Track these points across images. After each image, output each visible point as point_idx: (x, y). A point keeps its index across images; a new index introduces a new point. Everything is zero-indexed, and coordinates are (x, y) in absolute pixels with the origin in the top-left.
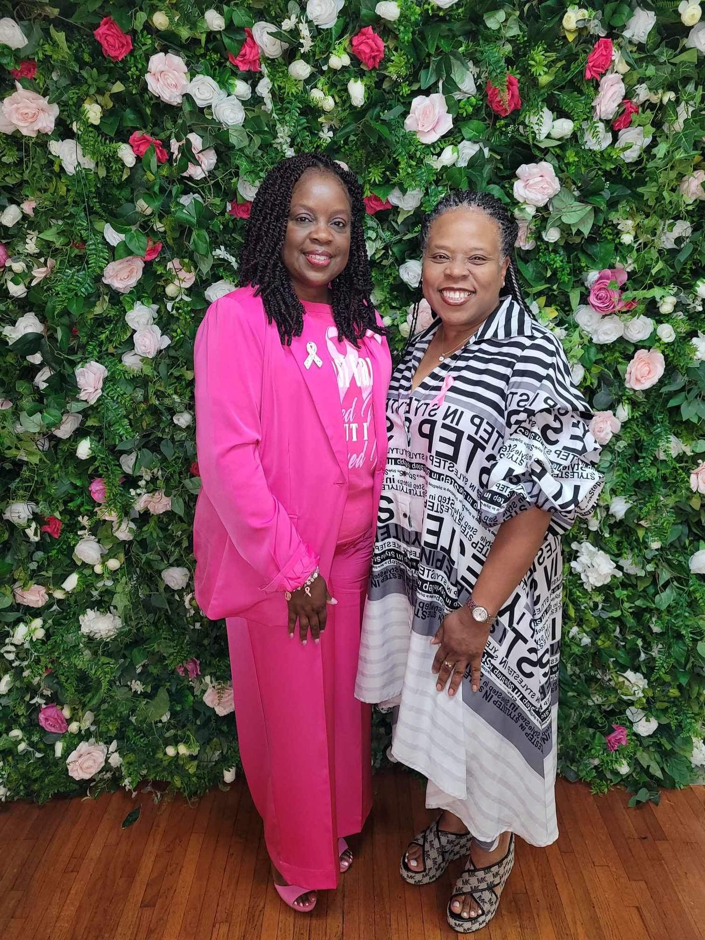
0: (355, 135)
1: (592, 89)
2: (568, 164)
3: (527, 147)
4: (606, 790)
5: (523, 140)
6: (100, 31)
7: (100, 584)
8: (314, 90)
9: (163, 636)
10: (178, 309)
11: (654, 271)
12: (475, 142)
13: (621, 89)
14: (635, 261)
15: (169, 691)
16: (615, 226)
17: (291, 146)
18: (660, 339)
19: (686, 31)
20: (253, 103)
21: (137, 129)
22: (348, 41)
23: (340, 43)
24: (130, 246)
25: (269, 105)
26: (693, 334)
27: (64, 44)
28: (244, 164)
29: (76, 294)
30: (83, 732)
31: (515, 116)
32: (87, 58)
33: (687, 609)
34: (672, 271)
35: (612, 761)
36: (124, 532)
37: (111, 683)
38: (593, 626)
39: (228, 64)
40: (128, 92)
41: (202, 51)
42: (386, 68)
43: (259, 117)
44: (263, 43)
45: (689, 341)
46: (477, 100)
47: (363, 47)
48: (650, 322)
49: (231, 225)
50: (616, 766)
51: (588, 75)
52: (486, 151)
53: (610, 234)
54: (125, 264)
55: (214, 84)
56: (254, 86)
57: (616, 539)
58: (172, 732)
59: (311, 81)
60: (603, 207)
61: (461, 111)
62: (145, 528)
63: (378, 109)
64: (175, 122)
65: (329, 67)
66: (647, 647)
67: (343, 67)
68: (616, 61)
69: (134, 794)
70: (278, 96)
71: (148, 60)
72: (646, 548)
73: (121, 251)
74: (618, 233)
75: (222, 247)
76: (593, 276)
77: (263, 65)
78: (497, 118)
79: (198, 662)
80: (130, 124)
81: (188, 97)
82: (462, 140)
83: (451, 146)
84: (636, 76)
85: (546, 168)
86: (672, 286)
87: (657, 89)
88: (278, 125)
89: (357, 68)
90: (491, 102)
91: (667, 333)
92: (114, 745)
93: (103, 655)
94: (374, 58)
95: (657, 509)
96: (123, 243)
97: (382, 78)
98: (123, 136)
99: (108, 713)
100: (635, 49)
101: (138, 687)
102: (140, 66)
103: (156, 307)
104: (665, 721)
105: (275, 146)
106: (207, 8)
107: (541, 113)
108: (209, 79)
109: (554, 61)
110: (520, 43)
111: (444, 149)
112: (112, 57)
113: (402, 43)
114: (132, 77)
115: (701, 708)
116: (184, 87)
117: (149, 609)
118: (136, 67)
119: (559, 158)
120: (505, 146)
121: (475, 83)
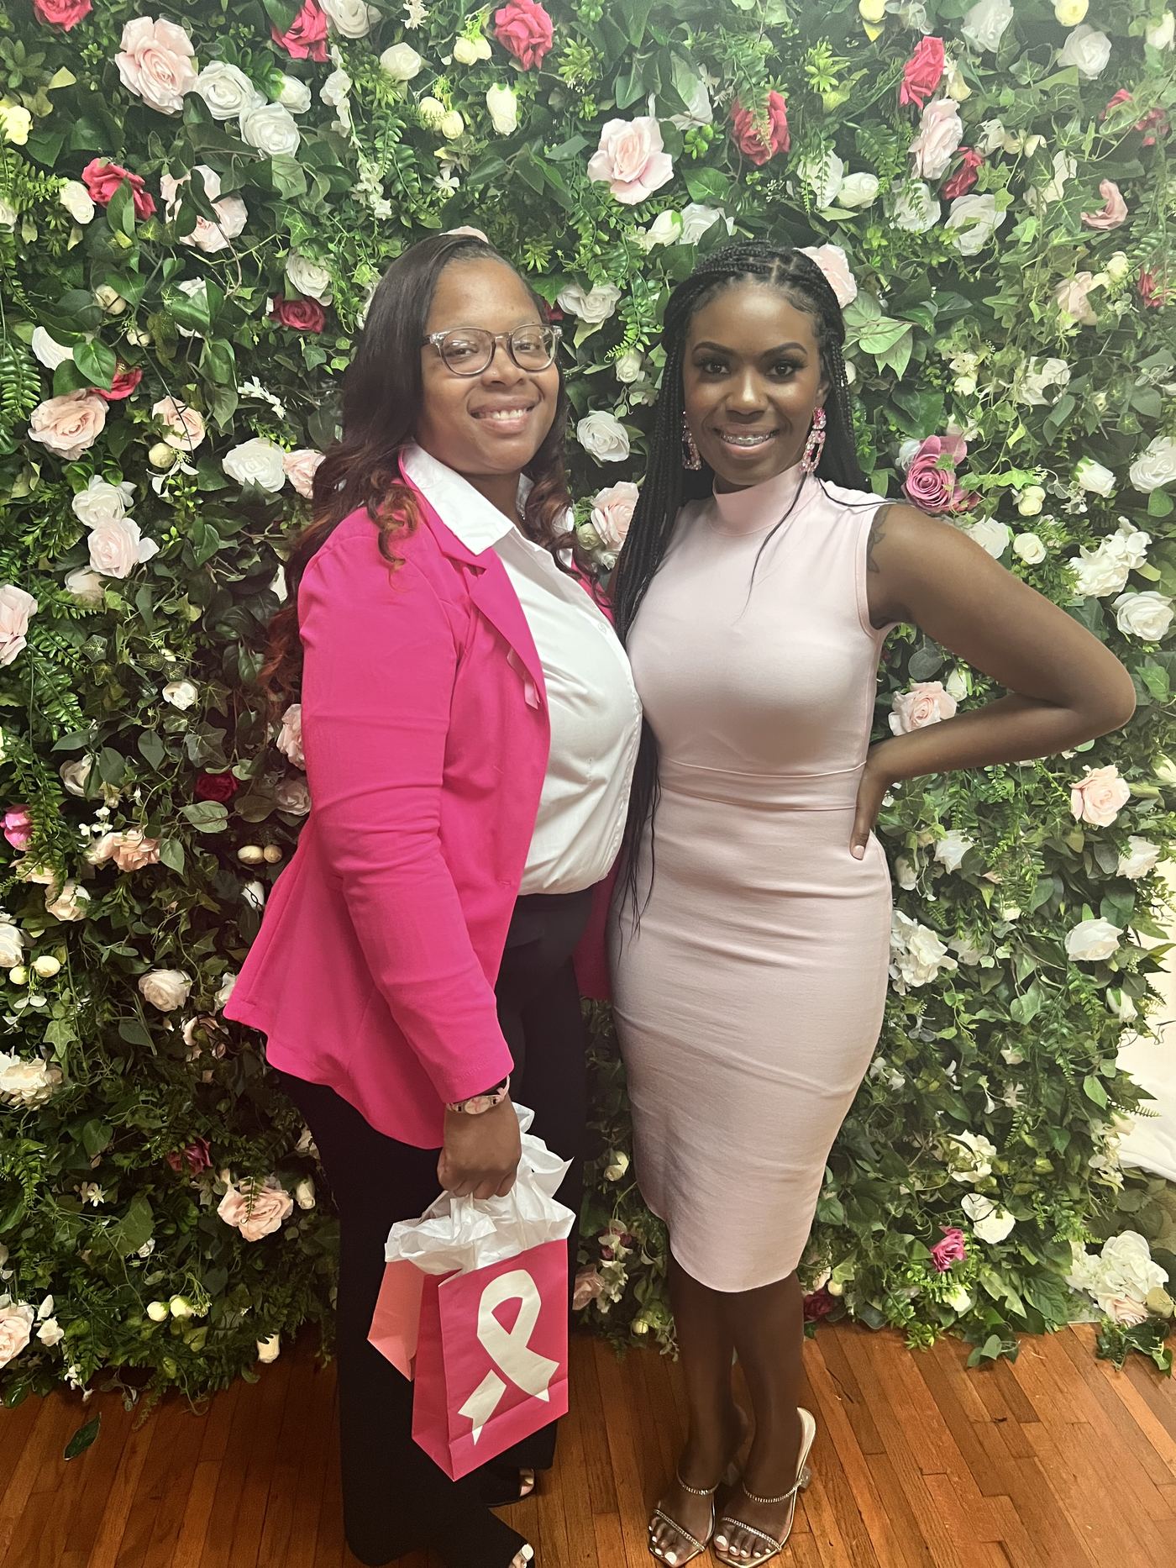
0: (498, 188)
1: (908, 125)
2: (869, 253)
3: (800, 218)
4: (932, 1340)
5: (792, 206)
7: (21, 1004)
8: (427, 101)
9: (142, 1098)
10: (172, 489)
11: (1011, 442)
12: (715, 207)
13: (956, 126)
14: (981, 423)
15: (152, 1200)
16: (945, 365)
17: (385, 197)
18: (1020, 559)
20: (316, 116)
21: (97, 155)
22: (488, 15)
23: (475, 17)
24: (82, 369)
25: (345, 121)
26: (1072, 551)
28: (298, 226)
31: (780, 165)
32: (5, 22)
33: (1064, 1022)
34: (1039, 442)
35: (940, 1289)
36: (68, 905)
37: (40, 1189)
38: (909, 1055)
39: (269, 44)
40: (81, 87)
41: (222, 20)
42: (556, 69)
43: (324, 143)
44: (334, 8)
45: (1067, 562)
46: (716, 132)
47: (515, 28)
48: (1004, 530)
49: (272, 338)
50: (947, 1298)
51: (904, 99)
52: (730, 222)
53: (937, 377)
54: (74, 404)
55: (244, 80)
56: (315, 88)
57: (946, 905)
58: (160, 1274)
59: (420, 82)
60: (929, 327)
61: (688, 148)
62: (107, 899)
63: (539, 142)
64: (167, 147)
65: (454, 60)
66: (997, 1090)
67: (480, 62)
68: (950, 78)
69: (87, 1394)
70: (361, 108)
71: (120, 30)
72: (995, 920)
73: (66, 379)
74: (950, 376)
75: (256, 380)
76: (909, 448)
77: (335, 49)
78: (749, 167)
79: (208, 1144)
80: (84, 147)
81: (194, 100)
82: (688, 203)
83: (671, 212)
84: (981, 107)
85: (834, 255)
86: (1038, 469)
87: (1017, 128)
88: (362, 160)
89: (503, 64)
90: (739, 138)
91: (1031, 548)
92: (47, 1305)
93: (26, 1136)
94: (535, 48)
95: (1013, 852)
96: (71, 366)
97: (550, 85)
98: (71, 167)
99: (36, 1246)
100: (978, 61)
101: (93, 1193)
102: (105, 42)
103: (130, 486)
104: (1025, 1217)
105: (355, 196)
107: (825, 159)
108: (234, 71)
109: (850, 70)
110: (788, 39)
111: (657, 215)
112: (51, 24)
113: (585, 25)
114: (91, 63)
115: (1083, 1191)
116: (186, 81)
117: (116, 1048)
118: (99, 45)
119: (855, 240)
120: (761, 218)
121: (712, 101)
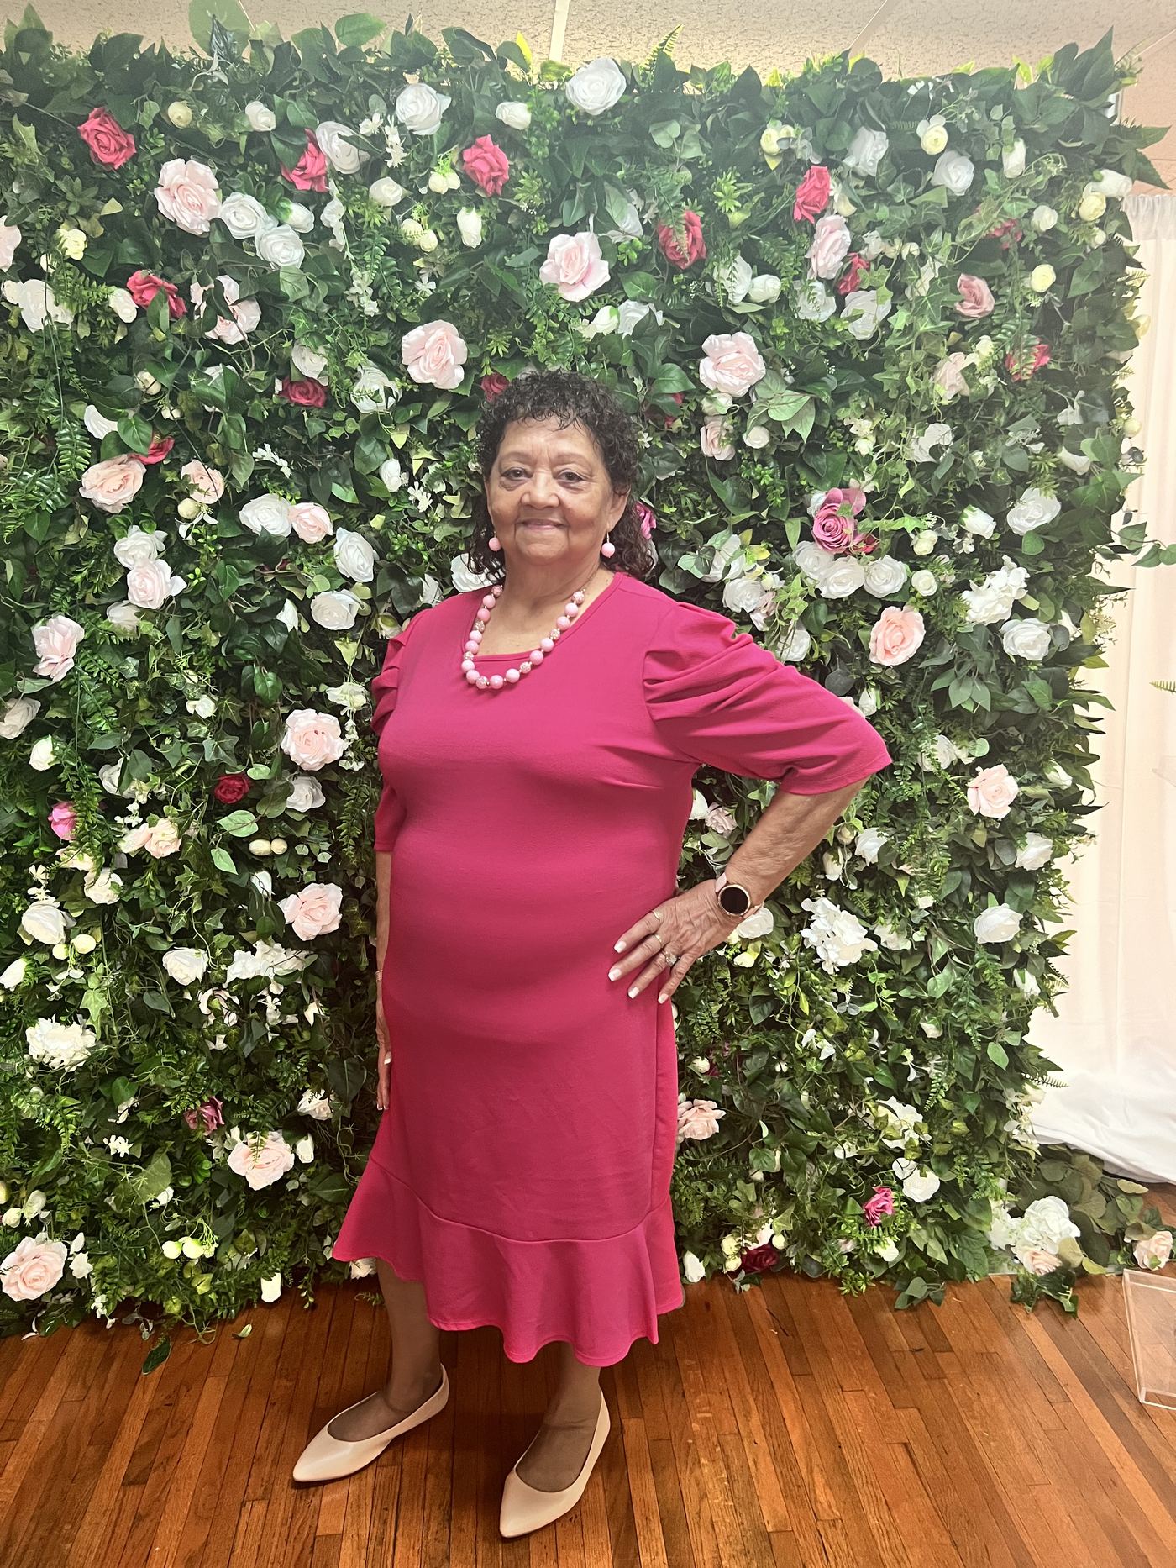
0: (469, 289)
1: (805, 236)
2: (775, 338)
3: (716, 310)
4: (864, 1287)
5: (710, 301)
6: (87, 126)
7: (62, 976)
8: (407, 221)
9: (164, 1060)
10: (196, 537)
11: (902, 492)
12: (645, 303)
13: (846, 236)
14: (876, 478)
15: (171, 1156)
16: (846, 429)
17: (373, 299)
18: (916, 592)
19: (931, 161)
20: (318, 236)
21: (140, 268)
22: (456, 154)
23: (446, 156)
24: (125, 439)
25: (340, 239)
26: (964, 585)
27: (32, 143)
28: (301, 322)
29: (38, 509)
30: (28, 1222)
31: (699, 269)
32: (66, 163)
33: (973, 996)
34: (928, 494)
35: (871, 1241)
36: (103, 889)
37: (75, 1140)
38: (838, 1028)
39: (279, 179)
40: (127, 214)
41: (241, 160)
42: (513, 196)
43: (325, 256)
44: (331, 150)
45: (958, 595)
46: (644, 244)
47: (478, 164)
48: (902, 567)
49: (281, 413)
50: (877, 1249)
51: (797, 215)
52: (659, 316)
53: (840, 440)
54: (117, 467)
55: (259, 207)
56: (317, 213)
57: (869, 895)
58: (176, 1221)
59: (402, 207)
60: (828, 399)
61: (621, 257)
62: (137, 884)
63: (503, 252)
64: (197, 260)
65: (429, 190)
66: (920, 1059)
67: (450, 190)
68: (836, 198)
69: (111, 1322)
70: (353, 227)
71: (158, 169)
72: (913, 908)
73: (111, 446)
74: (851, 438)
75: (268, 446)
76: (817, 498)
77: (332, 182)
78: (675, 271)
79: (220, 1103)
80: (129, 261)
81: (218, 224)
82: (624, 300)
83: (609, 308)
84: (864, 221)
85: (745, 340)
86: (929, 515)
87: (893, 238)
88: (354, 269)
89: (470, 192)
90: (664, 248)
91: (925, 583)
92: (79, 1241)
93: (63, 1093)
94: (495, 179)
95: (922, 844)
96: (115, 436)
97: (509, 209)
98: (118, 277)
99: (68, 1193)
100: (862, 183)
101: (120, 1146)
102: (146, 178)
103: (164, 534)
104: (948, 1177)
105: (349, 299)
106: (250, 100)
107: (734, 265)
108: (251, 200)
109: (750, 196)
110: (704, 169)
111: (598, 310)
112: (105, 164)
113: (536, 161)
114: (135, 194)
115: (1002, 1155)
116: (213, 209)
117: (142, 1016)
118: (142, 180)
119: (761, 328)
120: (688, 311)
121: (642, 220)
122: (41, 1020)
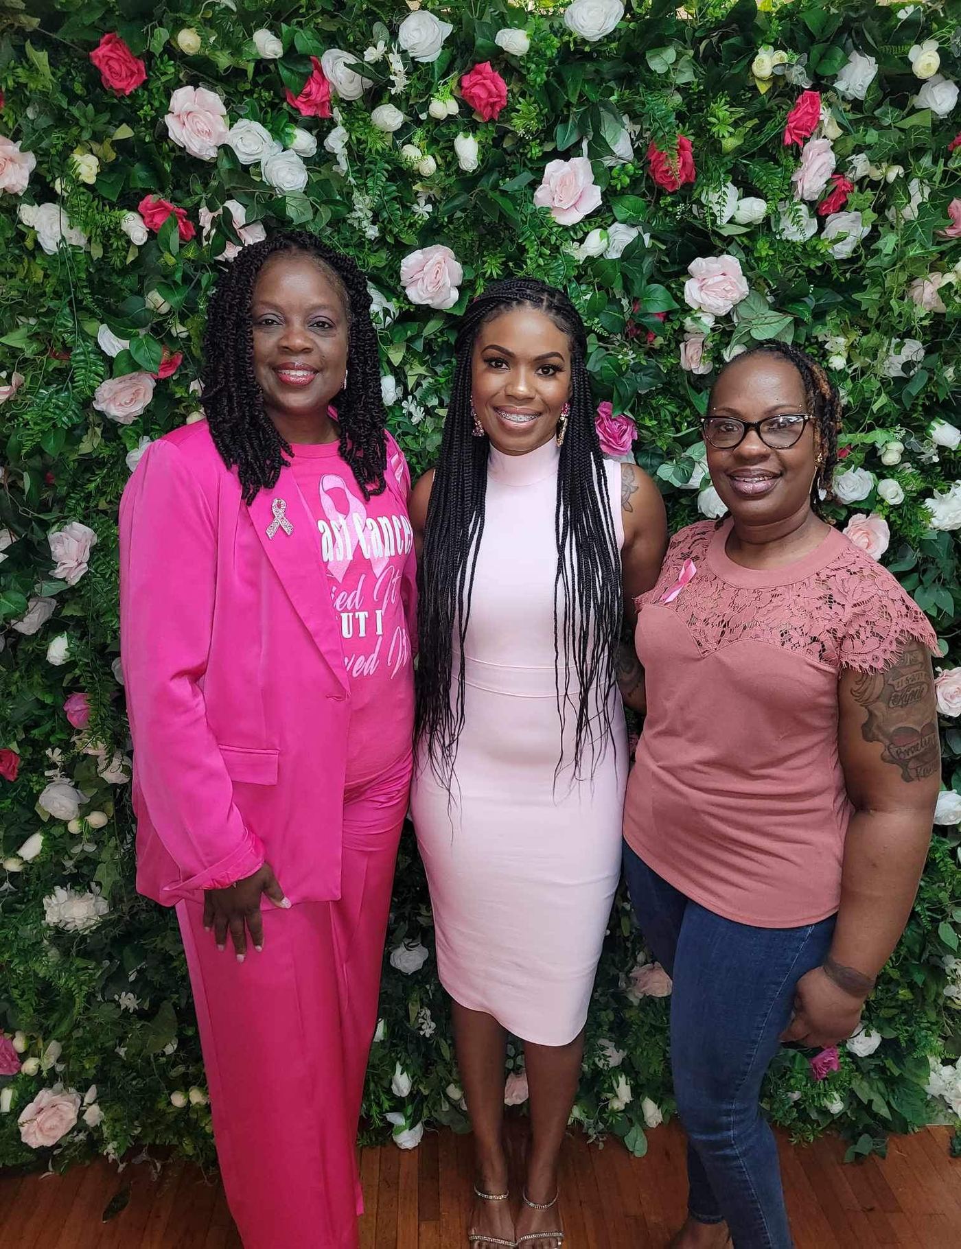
0: (463, 210)
1: (791, 158)
2: (759, 259)
3: (703, 234)
4: (811, 1138)
5: (697, 224)
6: (102, 51)
7: (76, 850)
8: (408, 147)
9: (170, 925)
11: (875, 407)
12: (633, 226)
13: (830, 160)
14: (850, 393)
15: (175, 1005)
16: (821, 345)
17: (374, 223)
18: (882, 500)
19: (917, 84)
20: (320, 160)
21: (150, 192)
22: (456, 80)
23: (445, 83)
24: (136, 358)
25: (344, 166)
26: (928, 493)
27: (45, 69)
29: (54, 425)
30: (44, 1074)
31: (687, 193)
32: (78, 89)
34: (897, 407)
35: (819, 1095)
36: (115, 772)
37: (90, 997)
39: (285, 105)
40: (138, 139)
41: (248, 86)
42: (509, 120)
43: (328, 180)
44: (336, 78)
45: (923, 503)
46: (636, 169)
47: (477, 90)
48: (869, 475)
50: (825, 1102)
51: (788, 139)
52: (647, 237)
54: (128, 383)
55: (265, 133)
56: (321, 138)
58: (181, 1069)
59: (403, 135)
60: (807, 317)
61: (613, 182)
63: (495, 176)
64: (206, 185)
65: (429, 115)
67: (449, 116)
68: (826, 122)
69: (121, 1167)
70: (356, 152)
71: (169, 97)
73: (122, 365)
74: (825, 355)
77: (336, 110)
78: (661, 193)
80: (140, 185)
81: (226, 150)
82: (613, 222)
83: (599, 230)
84: (851, 143)
85: (730, 263)
86: (898, 428)
87: (880, 161)
88: (356, 194)
89: (467, 119)
90: (653, 171)
91: (892, 491)
92: (92, 1093)
93: (77, 956)
94: (493, 105)
96: (127, 353)
97: (503, 134)
98: (130, 201)
99: (83, 1044)
100: (848, 107)
101: (128, 1001)
102: (157, 104)
104: (891, 1035)
105: (349, 221)
106: (259, 26)
107: (724, 189)
108: (257, 126)
109: (743, 119)
110: (694, 94)
111: (588, 233)
112: (117, 90)
113: (533, 87)
114: (145, 119)
115: (939, 1014)
116: (220, 135)
118: (152, 105)
119: (748, 250)
120: (672, 232)
121: (633, 146)
122: (57, 888)
